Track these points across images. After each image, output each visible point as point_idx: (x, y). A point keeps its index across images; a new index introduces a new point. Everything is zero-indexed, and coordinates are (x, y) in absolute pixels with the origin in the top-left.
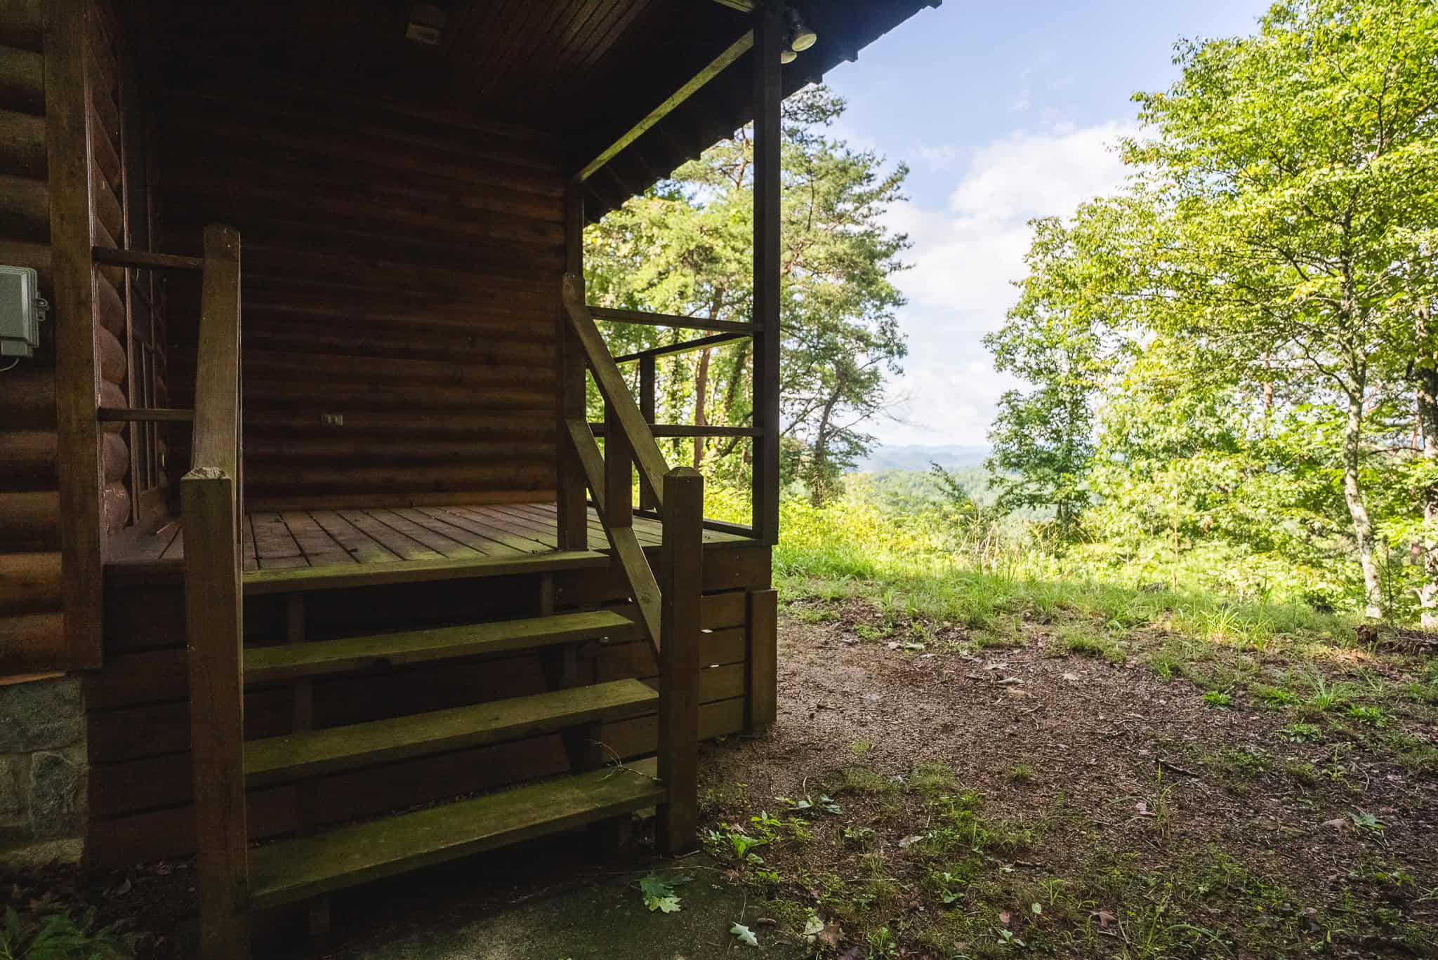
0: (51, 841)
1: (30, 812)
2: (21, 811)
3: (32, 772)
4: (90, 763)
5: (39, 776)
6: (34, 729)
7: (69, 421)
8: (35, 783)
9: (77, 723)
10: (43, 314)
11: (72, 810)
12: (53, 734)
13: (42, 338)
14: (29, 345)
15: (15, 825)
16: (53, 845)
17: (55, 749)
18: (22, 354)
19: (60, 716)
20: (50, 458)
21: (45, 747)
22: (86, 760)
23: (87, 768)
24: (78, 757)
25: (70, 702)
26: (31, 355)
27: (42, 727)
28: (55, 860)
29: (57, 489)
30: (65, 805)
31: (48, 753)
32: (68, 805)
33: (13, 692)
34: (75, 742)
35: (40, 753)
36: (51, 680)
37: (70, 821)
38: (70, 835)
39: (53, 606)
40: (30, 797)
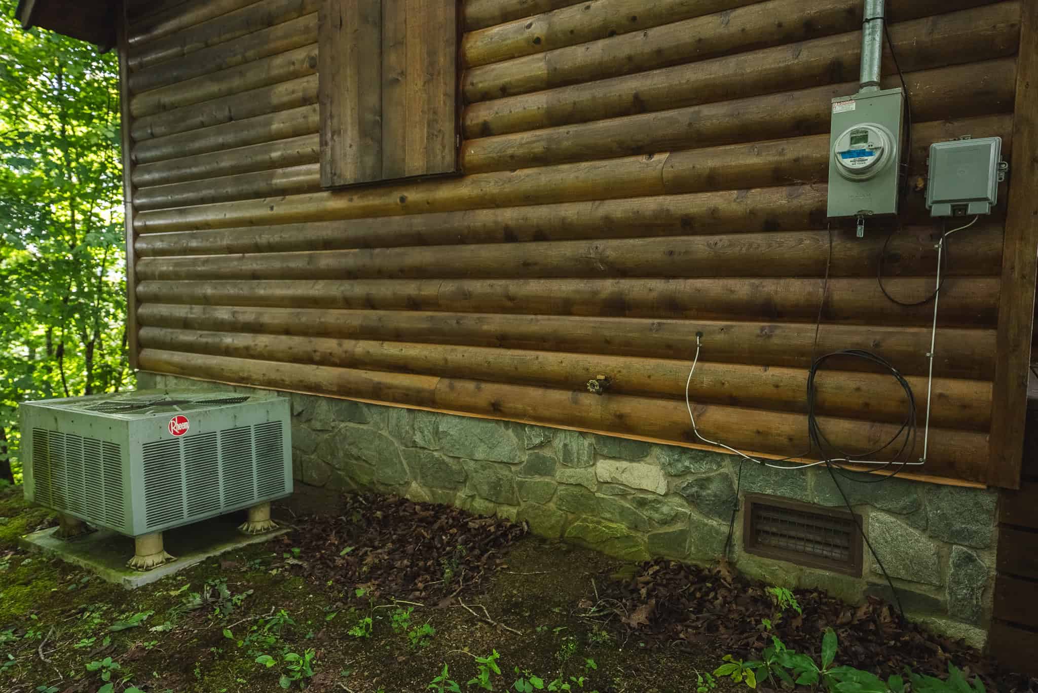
0: (961, 622)
1: (947, 591)
2: (940, 588)
3: (951, 560)
4: (997, 569)
5: (957, 566)
6: (957, 526)
7: (1013, 268)
8: (953, 570)
9: (991, 531)
10: (1003, 175)
11: (980, 603)
12: (971, 535)
13: (1000, 198)
14: (990, 203)
15: (935, 597)
16: (963, 626)
17: (971, 547)
18: (982, 212)
19: (977, 521)
20: (992, 301)
21: (963, 543)
22: (994, 566)
23: (994, 573)
24: (988, 561)
25: (988, 511)
26: (990, 213)
27: (963, 526)
28: (963, 640)
29: (996, 328)
30: (974, 597)
31: (965, 549)
32: (977, 598)
33: (945, 490)
34: (987, 547)
35: (959, 547)
36: (974, 489)
37: (977, 612)
38: (975, 624)
39: (983, 427)
40: (948, 579)
